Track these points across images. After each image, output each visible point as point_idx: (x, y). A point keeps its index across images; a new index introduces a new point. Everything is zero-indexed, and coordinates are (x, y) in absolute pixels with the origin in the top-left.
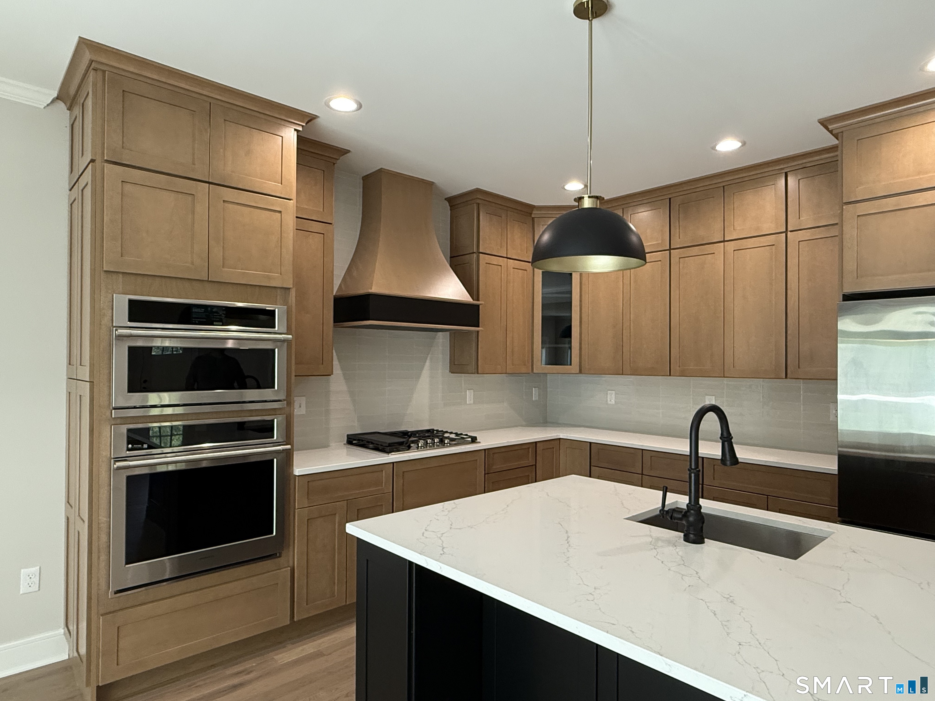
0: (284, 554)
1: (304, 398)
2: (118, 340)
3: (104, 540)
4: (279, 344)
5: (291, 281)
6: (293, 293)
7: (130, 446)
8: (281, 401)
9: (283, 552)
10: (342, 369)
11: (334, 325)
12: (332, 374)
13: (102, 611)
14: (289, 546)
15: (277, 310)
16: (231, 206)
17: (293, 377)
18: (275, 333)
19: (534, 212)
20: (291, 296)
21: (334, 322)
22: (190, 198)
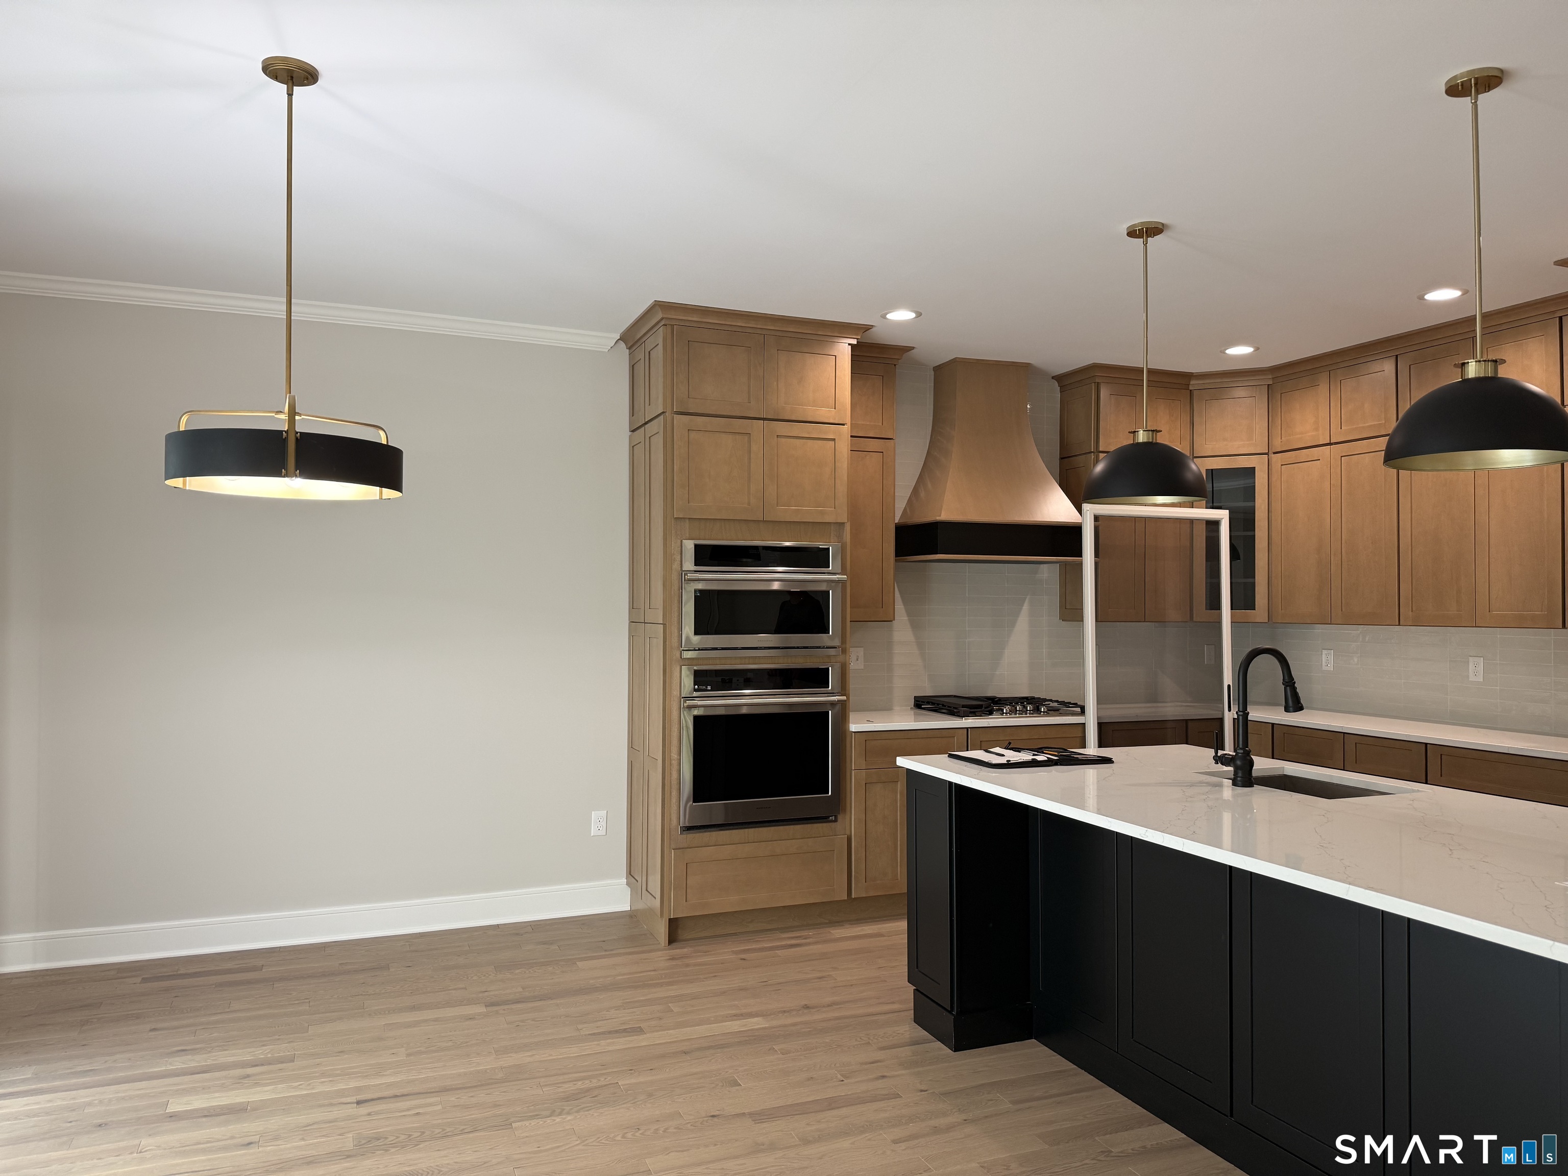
0: (840, 817)
1: (862, 649)
2: (687, 583)
3: (675, 777)
4: (833, 584)
5: (846, 515)
6: (848, 527)
7: (696, 687)
8: (836, 648)
9: (839, 816)
10: (909, 614)
11: (896, 560)
12: (894, 620)
13: (673, 846)
14: (844, 811)
15: (831, 548)
16: (783, 440)
17: (848, 623)
18: (829, 573)
19: (1192, 382)
20: (845, 532)
21: (897, 555)
22: (746, 437)
